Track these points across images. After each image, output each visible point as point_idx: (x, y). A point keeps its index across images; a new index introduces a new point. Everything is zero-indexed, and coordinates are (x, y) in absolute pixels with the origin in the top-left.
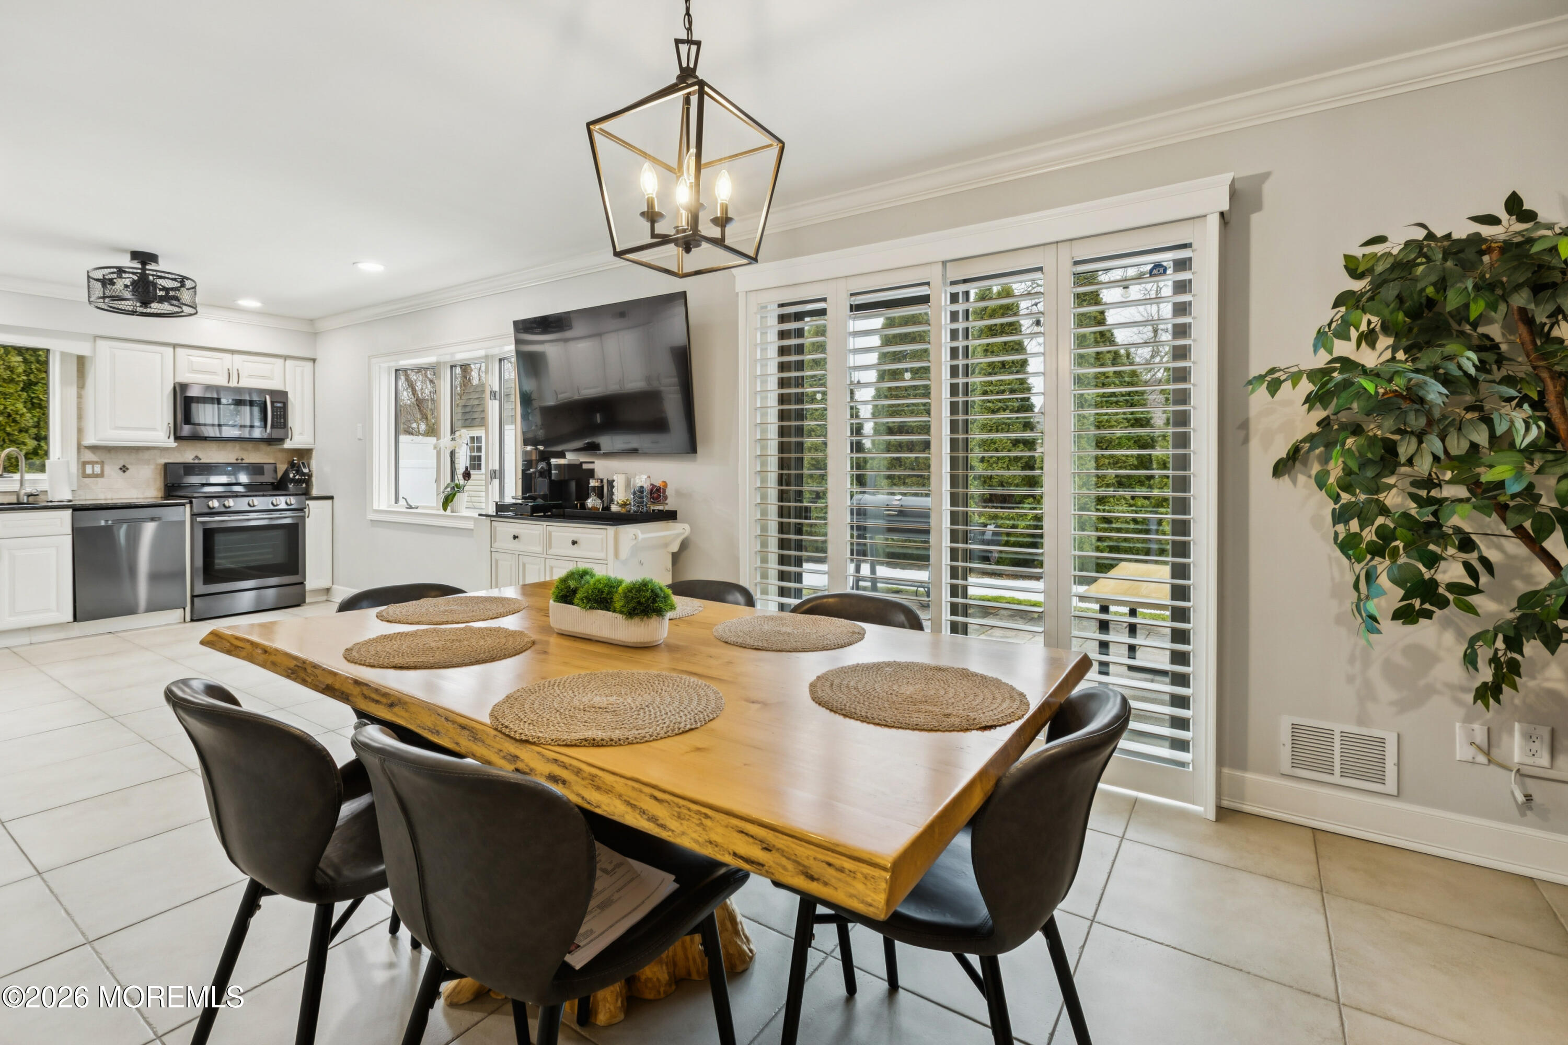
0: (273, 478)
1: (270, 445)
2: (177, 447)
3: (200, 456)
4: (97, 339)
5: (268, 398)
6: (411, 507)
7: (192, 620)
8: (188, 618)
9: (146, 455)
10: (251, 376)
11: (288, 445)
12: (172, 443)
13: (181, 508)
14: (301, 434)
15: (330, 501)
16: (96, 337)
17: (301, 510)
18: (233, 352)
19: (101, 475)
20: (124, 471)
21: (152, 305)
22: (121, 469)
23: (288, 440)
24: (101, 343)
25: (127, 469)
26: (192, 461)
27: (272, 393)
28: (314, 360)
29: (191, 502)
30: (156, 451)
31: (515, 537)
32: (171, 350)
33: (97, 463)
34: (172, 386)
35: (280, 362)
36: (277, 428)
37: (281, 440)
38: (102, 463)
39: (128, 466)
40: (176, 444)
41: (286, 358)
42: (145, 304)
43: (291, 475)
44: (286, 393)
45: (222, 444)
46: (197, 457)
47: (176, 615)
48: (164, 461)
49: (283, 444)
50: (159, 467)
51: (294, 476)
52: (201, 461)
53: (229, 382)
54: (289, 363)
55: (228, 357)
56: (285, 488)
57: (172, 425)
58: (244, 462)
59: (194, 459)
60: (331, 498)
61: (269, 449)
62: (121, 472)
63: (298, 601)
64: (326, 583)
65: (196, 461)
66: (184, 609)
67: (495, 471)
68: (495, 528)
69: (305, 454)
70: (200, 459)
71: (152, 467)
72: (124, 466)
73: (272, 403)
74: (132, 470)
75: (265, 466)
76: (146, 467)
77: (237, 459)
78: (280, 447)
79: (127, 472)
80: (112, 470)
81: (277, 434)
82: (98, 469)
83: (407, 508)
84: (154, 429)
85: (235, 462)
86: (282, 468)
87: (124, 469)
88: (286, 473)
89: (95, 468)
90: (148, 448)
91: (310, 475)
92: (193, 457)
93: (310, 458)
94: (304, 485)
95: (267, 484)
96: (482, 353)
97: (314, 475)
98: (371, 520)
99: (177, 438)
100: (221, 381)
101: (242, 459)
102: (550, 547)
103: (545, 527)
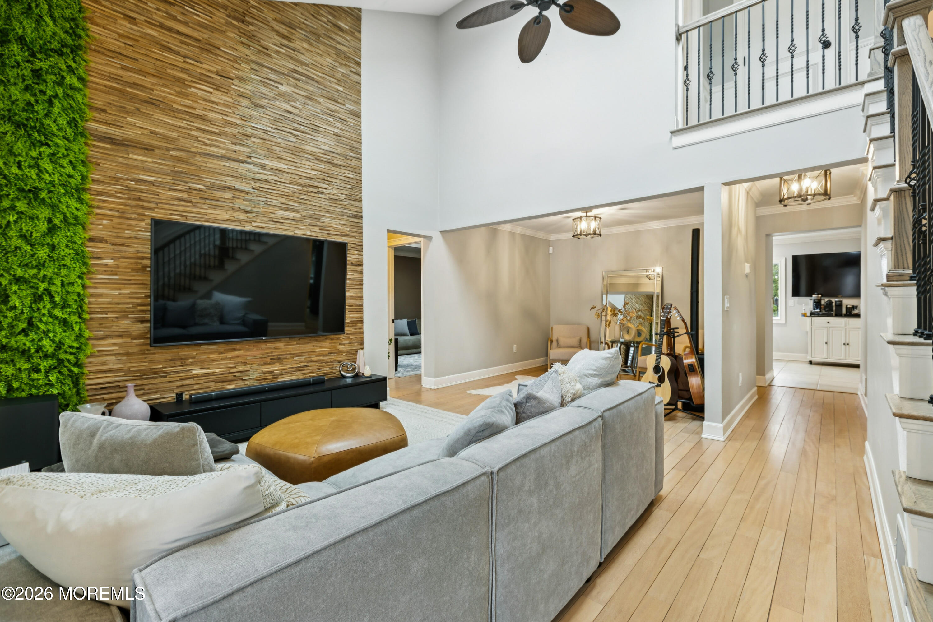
102: (849, 325)
103: (846, 319)
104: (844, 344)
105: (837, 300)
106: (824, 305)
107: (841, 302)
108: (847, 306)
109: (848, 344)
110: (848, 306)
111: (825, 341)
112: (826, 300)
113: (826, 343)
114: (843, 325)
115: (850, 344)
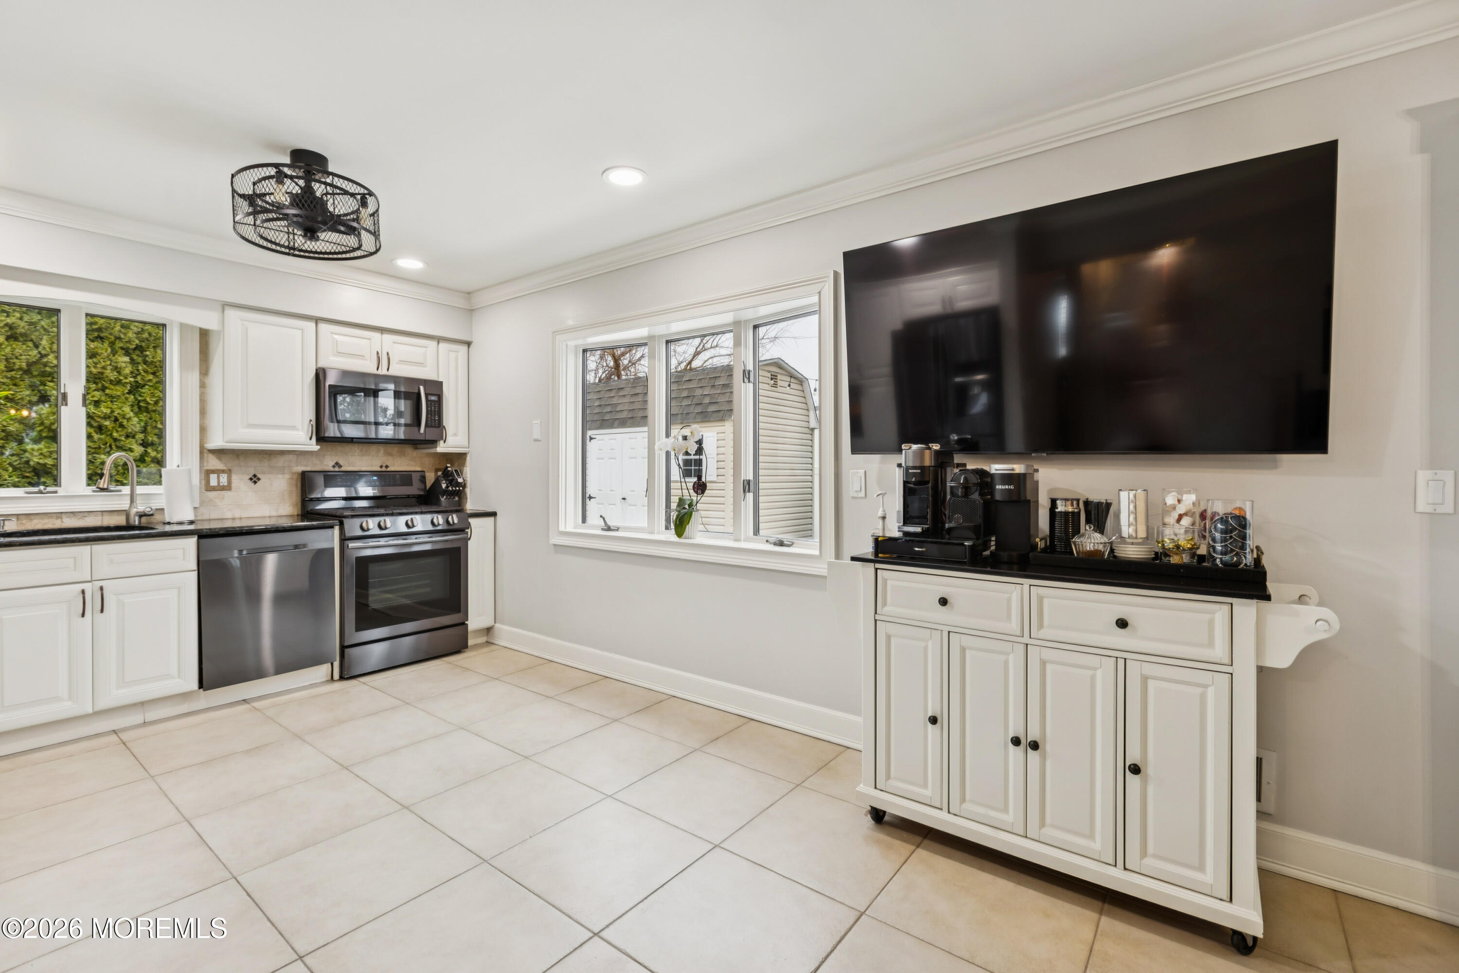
0: (422, 490)
1: (416, 448)
2: (319, 450)
3: (341, 463)
4: (226, 308)
5: (422, 388)
6: (609, 529)
7: (342, 678)
8: (336, 676)
9: (281, 461)
10: (402, 362)
11: (441, 448)
12: (314, 446)
13: (329, 531)
14: (455, 435)
15: (492, 519)
16: (225, 305)
17: (462, 530)
18: (382, 330)
19: (228, 488)
20: (255, 482)
21: (322, 235)
22: (251, 479)
23: (442, 442)
24: (231, 313)
25: (259, 479)
26: (332, 469)
27: (426, 382)
28: (469, 344)
29: (341, 524)
30: (291, 457)
31: (943, 602)
32: (312, 325)
33: (223, 471)
34: (315, 372)
35: (433, 344)
36: (431, 426)
37: (433, 442)
38: (229, 472)
39: (259, 476)
40: (318, 447)
41: (439, 339)
42: (311, 233)
43: (444, 486)
44: (441, 383)
45: (365, 447)
46: (337, 463)
47: (321, 672)
48: (300, 469)
49: (436, 447)
50: (295, 477)
51: (447, 487)
52: (342, 469)
53: (378, 369)
54: (443, 346)
55: (376, 335)
56: (437, 503)
57: (314, 423)
58: (389, 469)
59: (334, 467)
60: (493, 514)
61: (415, 453)
62: (251, 484)
63: (459, 646)
64: (487, 622)
65: (337, 469)
66: (332, 664)
67: (749, 482)
68: (885, 581)
69: (459, 458)
70: (340, 466)
71: (287, 476)
72: (255, 476)
73: (427, 395)
74: (264, 480)
75: (413, 474)
76: (280, 476)
77: (381, 467)
78: (432, 451)
79: (259, 483)
80: (240, 481)
81: (431, 435)
82: (224, 479)
83: (603, 529)
84: (293, 428)
85: (379, 469)
86: (430, 478)
87: (255, 479)
88: (437, 482)
89: (221, 479)
90: (282, 453)
91: (464, 486)
92: (333, 463)
93: (463, 464)
94: (457, 498)
95: (414, 496)
96: (728, 318)
97: (468, 485)
98: (555, 545)
99: (321, 438)
100: (369, 367)
101: (387, 467)
102: (1041, 626)
103: (1026, 587)
104: (1016, 741)
105: (994, 468)
108: (1053, 502)
109: (1035, 746)
110: (1061, 507)
111: (930, 707)
113: (934, 720)
114: (1014, 625)
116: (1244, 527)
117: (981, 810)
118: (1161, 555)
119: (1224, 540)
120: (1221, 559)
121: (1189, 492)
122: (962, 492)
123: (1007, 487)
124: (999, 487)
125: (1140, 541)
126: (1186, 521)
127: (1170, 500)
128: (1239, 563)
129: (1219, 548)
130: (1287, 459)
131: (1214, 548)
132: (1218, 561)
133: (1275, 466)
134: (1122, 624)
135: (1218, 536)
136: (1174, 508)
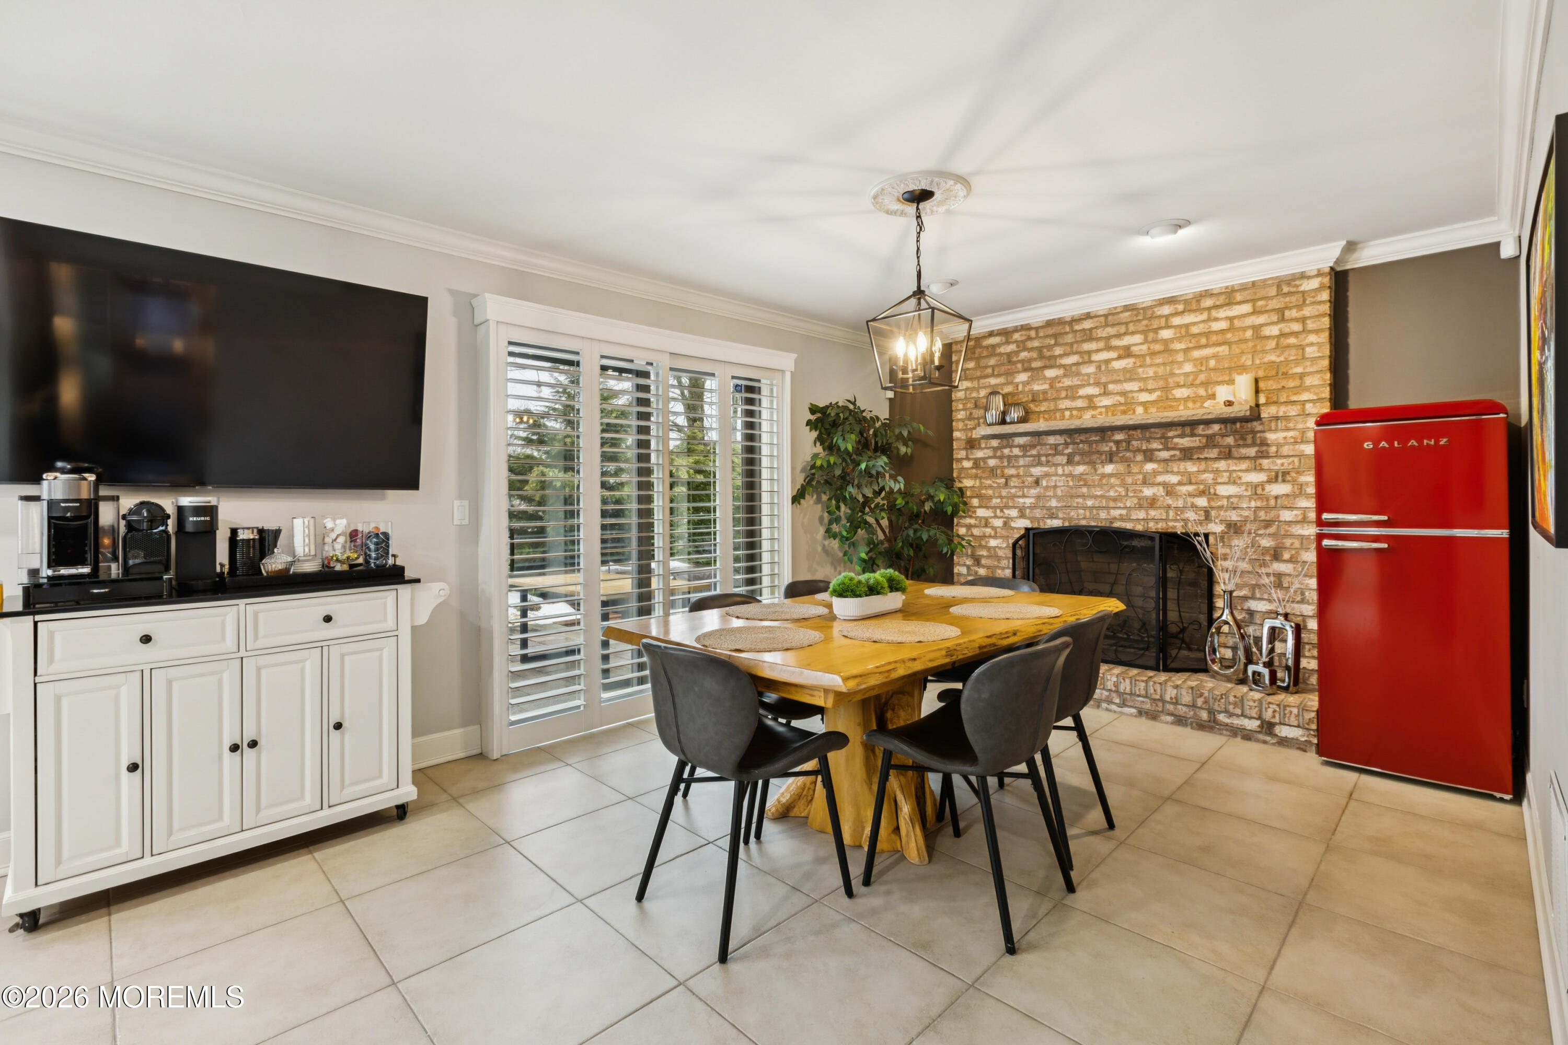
31: (146, 639)
68: (48, 633)
102: (256, 637)
103: (242, 607)
104: (235, 748)
105: (187, 501)
106: (113, 530)
107: (211, 511)
108: (234, 532)
109: (253, 744)
110: (242, 535)
111: (127, 756)
112: (128, 501)
113: (133, 768)
114: (230, 643)
115: (262, 743)
116: (388, 539)
117: (193, 832)
118: (326, 565)
119: (377, 550)
120: (375, 563)
121: (341, 518)
122: (147, 525)
123: (203, 519)
124: (191, 519)
125: (311, 558)
126: (341, 540)
127: (329, 524)
128: (386, 564)
129: (373, 555)
130: (392, 494)
131: (369, 555)
132: (372, 565)
133: (383, 498)
134: (328, 619)
135: (372, 547)
136: (333, 530)
